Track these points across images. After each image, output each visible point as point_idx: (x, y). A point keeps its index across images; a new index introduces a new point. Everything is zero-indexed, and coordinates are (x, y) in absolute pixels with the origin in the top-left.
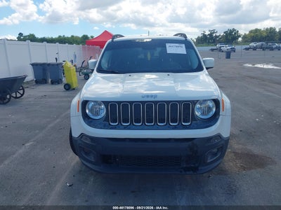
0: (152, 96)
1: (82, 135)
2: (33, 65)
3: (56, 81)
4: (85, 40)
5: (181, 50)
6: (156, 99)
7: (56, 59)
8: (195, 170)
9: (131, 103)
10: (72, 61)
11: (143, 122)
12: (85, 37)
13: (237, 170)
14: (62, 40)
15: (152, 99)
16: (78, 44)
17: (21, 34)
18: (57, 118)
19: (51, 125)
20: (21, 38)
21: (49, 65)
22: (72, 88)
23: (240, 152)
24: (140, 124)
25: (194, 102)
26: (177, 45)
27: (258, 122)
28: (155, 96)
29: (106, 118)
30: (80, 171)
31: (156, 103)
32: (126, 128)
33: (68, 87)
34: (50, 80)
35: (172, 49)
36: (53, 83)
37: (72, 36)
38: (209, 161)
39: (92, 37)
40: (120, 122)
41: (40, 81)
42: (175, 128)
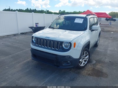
17: (60, 11)
35: (77, 21)
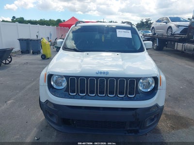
0: (104, 73)
1: (47, 101)
2: (19, 40)
3: (36, 52)
4: (58, 23)
5: (128, 35)
6: (108, 76)
7: (37, 36)
8: (136, 132)
9: (87, 78)
10: (48, 38)
11: (97, 93)
12: (59, 21)
13: (168, 129)
14: (42, 23)
15: (105, 76)
16: (54, 25)
17: (14, 17)
18: (34, 81)
19: (29, 86)
20: (14, 20)
21: (31, 40)
22: (47, 58)
23: (169, 114)
24: (94, 95)
25: (138, 79)
26: (125, 30)
27: (181, 89)
28: (107, 73)
29: (67, 89)
30: (47, 126)
31: (107, 78)
32: (82, 98)
33: (44, 57)
34: (32, 51)
35: (121, 34)
36: (33, 53)
37: (50, 20)
38: (148, 125)
39: (64, 21)
40: (78, 92)
41: (24, 51)
42: (122, 99)
